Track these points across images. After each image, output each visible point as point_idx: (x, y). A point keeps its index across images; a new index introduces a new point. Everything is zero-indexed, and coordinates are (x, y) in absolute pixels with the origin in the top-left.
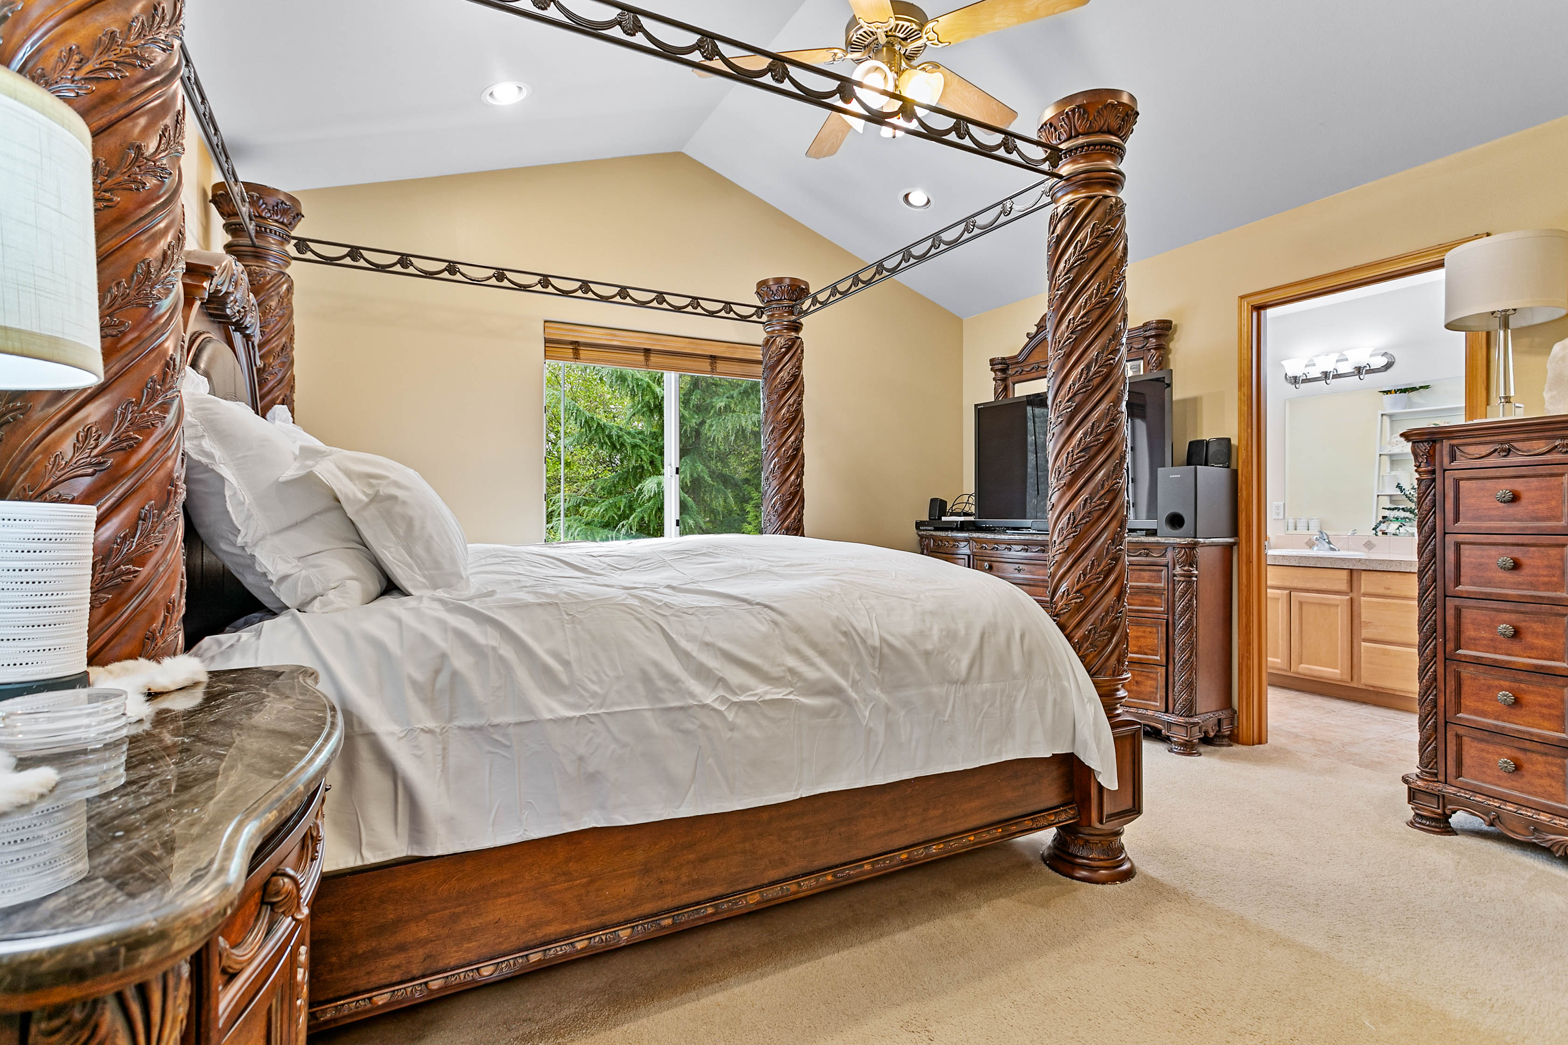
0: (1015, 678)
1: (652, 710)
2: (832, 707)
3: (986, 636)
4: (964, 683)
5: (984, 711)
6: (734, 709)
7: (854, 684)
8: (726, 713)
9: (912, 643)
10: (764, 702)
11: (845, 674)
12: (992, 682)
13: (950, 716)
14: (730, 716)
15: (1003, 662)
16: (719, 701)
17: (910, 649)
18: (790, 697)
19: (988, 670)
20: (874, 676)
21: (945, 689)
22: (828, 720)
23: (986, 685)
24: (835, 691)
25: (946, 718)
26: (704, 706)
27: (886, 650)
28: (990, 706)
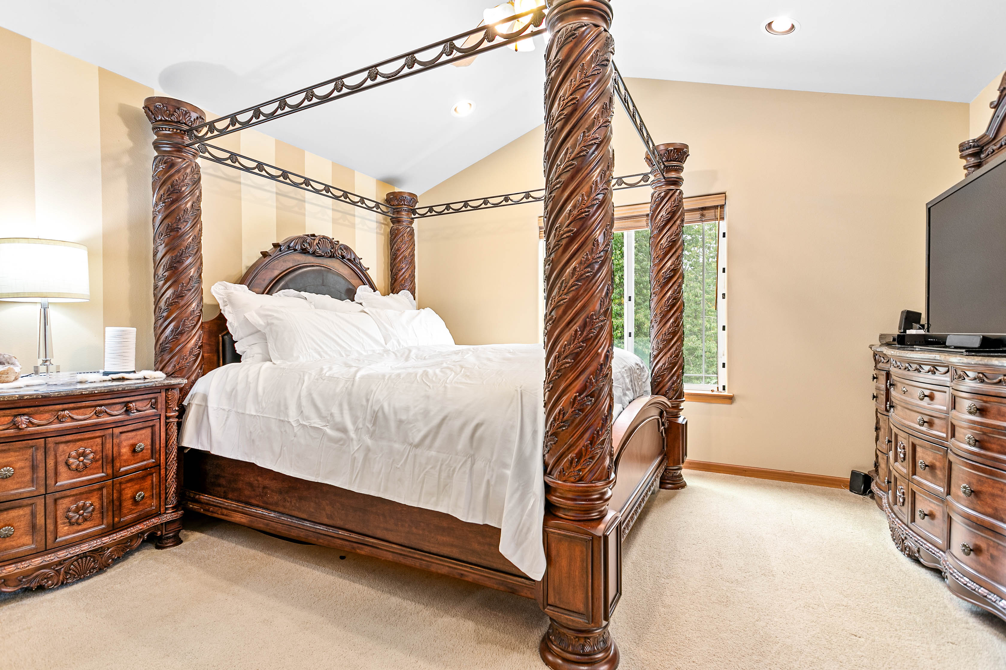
0: (457, 454)
1: (276, 419)
2: (341, 439)
3: (448, 418)
4: (417, 446)
5: (426, 470)
6: (300, 427)
7: (357, 430)
8: (295, 428)
9: (395, 413)
10: (311, 427)
11: (355, 423)
12: (438, 452)
13: (401, 465)
14: (296, 430)
15: (451, 440)
16: (295, 422)
17: (392, 417)
18: (325, 428)
19: (438, 443)
20: (368, 428)
21: (405, 446)
22: (337, 445)
23: (433, 453)
24: (344, 430)
25: (399, 466)
26: (289, 422)
27: (380, 414)
28: (431, 468)
